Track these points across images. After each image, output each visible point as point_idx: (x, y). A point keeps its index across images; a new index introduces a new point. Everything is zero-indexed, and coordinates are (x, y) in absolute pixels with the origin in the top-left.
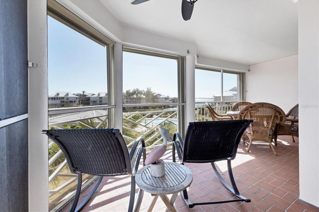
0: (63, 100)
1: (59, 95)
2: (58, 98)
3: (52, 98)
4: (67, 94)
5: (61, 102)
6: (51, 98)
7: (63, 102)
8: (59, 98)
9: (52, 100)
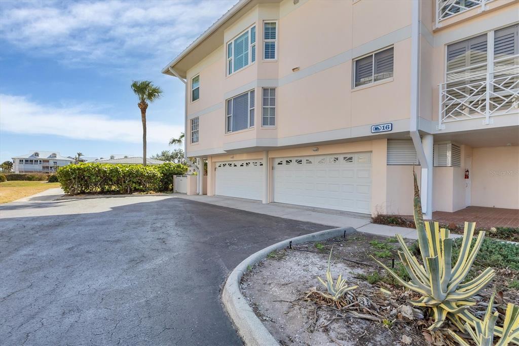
0: (46, 164)
1: (38, 155)
2: (37, 161)
3: (27, 161)
4: (54, 155)
5: (44, 167)
6: (24, 161)
7: (47, 167)
8: (40, 161)
9: (26, 164)
